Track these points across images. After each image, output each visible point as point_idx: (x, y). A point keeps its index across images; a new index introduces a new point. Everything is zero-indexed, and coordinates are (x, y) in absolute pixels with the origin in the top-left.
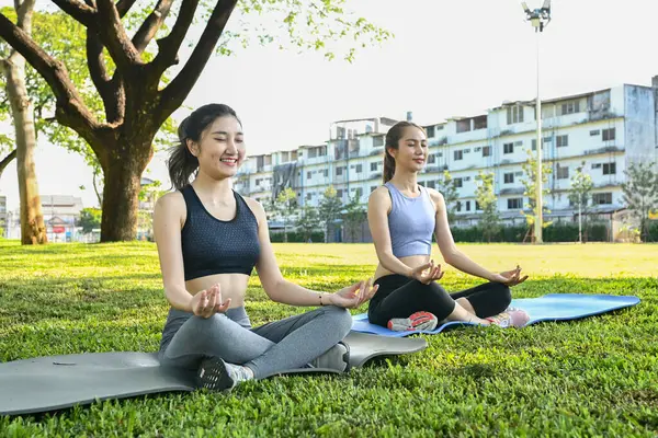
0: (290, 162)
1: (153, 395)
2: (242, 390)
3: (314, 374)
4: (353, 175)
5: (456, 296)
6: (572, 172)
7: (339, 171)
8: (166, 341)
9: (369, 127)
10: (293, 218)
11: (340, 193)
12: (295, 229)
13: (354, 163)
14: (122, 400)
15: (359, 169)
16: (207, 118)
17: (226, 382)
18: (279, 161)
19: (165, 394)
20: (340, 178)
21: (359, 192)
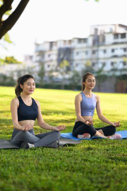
0: (68, 45)
1: (11, 149)
2: (31, 149)
3: (49, 147)
4: (101, 54)
5: (98, 129)
7: (94, 52)
8: (13, 137)
9: (111, 29)
10: (67, 76)
11: (93, 64)
12: (68, 83)
13: (102, 48)
14: (5, 149)
15: (105, 51)
16: (25, 79)
17: (28, 147)
18: (61, 45)
19: (14, 149)
20: (94, 56)
21: (104, 64)
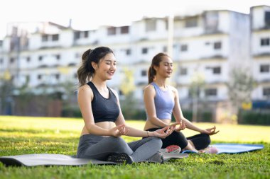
4: (23, 64)
6: (190, 71)
7: (12, 60)
11: (13, 78)
13: (24, 54)
15: (28, 59)
20: (13, 66)
21: (28, 78)
